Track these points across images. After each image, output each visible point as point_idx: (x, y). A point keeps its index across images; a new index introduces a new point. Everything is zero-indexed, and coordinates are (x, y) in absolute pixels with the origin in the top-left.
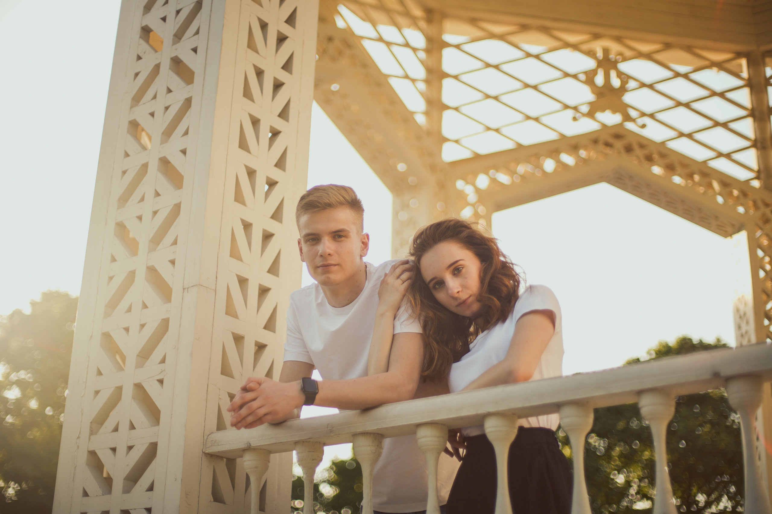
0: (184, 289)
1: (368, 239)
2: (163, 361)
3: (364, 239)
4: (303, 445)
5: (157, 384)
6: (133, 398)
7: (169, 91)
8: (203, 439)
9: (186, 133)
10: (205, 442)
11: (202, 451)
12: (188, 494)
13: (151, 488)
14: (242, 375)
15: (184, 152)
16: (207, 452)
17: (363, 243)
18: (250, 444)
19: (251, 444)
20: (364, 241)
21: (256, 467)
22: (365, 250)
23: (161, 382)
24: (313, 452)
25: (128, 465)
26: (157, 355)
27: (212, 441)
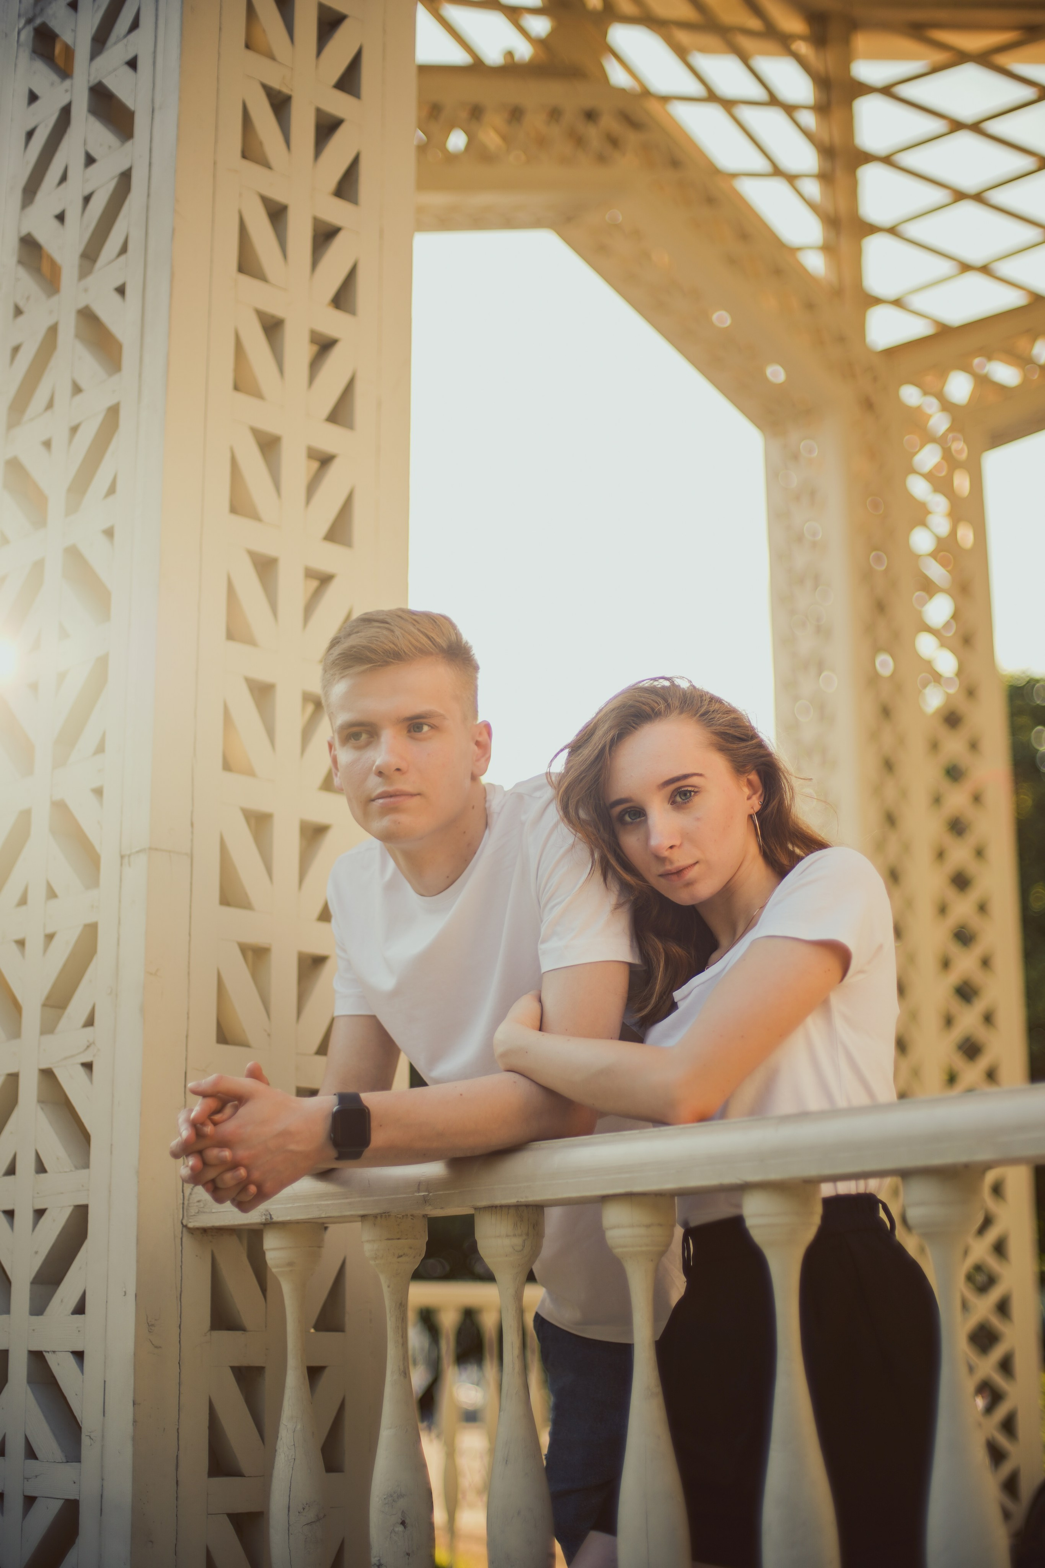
0: (122, 857)
1: (490, 734)
2: (90, 1022)
3: (480, 734)
4: (375, 1225)
5: (81, 1071)
6: (40, 1101)
7: (77, 389)
8: (182, 1197)
9: (112, 490)
10: (186, 1202)
11: (182, 1223)
12: (153, 1325)
13: (80, 1309)
14: (269, 1035)
15: (109, 533)
16: (190, 1225)
17: (478, 743)
18: (270, 1215)
19: (273, 1216)
20: (480, 739)
21: (290, 1264)
22: (483, 760)
23: (88, 1066)
24: (399, 1239)
25: (36, 1253)
26: (77, 1010)
27: (199, 1201)
